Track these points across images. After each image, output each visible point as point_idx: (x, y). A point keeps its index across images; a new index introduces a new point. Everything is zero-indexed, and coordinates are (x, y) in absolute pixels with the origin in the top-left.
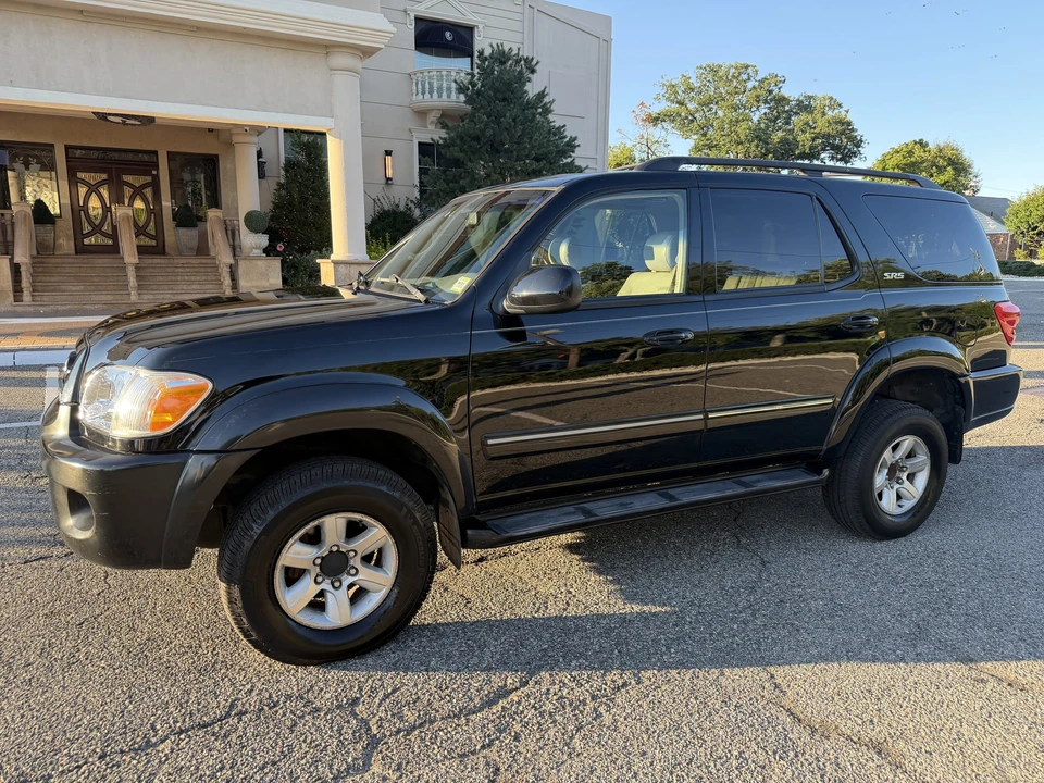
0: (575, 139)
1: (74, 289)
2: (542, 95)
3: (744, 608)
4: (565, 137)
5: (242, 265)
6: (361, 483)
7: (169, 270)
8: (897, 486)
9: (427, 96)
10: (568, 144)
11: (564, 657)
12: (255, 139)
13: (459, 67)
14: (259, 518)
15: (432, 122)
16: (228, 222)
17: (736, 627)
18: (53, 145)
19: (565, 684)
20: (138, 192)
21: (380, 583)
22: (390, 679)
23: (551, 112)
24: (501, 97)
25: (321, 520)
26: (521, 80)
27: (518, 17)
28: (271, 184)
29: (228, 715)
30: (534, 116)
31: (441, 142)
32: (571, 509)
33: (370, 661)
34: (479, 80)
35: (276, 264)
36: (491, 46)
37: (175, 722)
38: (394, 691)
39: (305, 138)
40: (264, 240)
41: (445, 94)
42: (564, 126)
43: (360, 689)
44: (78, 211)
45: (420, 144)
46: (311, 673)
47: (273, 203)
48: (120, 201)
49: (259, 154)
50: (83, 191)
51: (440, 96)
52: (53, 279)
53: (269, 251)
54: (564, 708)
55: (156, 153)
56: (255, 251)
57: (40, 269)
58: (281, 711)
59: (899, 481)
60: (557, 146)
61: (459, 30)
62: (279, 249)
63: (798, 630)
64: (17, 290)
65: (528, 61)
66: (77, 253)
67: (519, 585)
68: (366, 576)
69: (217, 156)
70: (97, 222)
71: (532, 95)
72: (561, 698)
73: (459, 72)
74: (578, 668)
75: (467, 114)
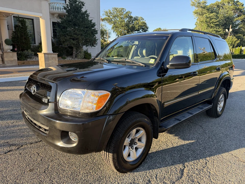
0: (95, 23)
2: (86, 11)
5: (5, 54)
9: (54, 10)
11: (186, 158)
12: (6, 18)
15: (56, 17)
19: (194, 165)
22: (152, 172)
23: (89, 16)
24: (76, 11)
26: (81, 8)
28: (11, 32)
30: (85, 17)
31: (60, 22)
33: (142, 168)
34: (69, 6)
35: (15, 54)
38: (156, 176)
39: (21, 19)
40: (11, 47)
42: (92, 20)
43: (147, 176)
45: (53, 22)
47: (12, 37)
51: (58, 10)
53: (13, 50)
54: (200, 172)
56: (8, 50)
59: (219, 104)
60: (91, 25)
62: (15, 50)
65: (82, 3)
68: (138, 144)
71: (84, 11)
72: (197, 169)
73: (63, 4)
74: (192, 160)
75: (66, 15)
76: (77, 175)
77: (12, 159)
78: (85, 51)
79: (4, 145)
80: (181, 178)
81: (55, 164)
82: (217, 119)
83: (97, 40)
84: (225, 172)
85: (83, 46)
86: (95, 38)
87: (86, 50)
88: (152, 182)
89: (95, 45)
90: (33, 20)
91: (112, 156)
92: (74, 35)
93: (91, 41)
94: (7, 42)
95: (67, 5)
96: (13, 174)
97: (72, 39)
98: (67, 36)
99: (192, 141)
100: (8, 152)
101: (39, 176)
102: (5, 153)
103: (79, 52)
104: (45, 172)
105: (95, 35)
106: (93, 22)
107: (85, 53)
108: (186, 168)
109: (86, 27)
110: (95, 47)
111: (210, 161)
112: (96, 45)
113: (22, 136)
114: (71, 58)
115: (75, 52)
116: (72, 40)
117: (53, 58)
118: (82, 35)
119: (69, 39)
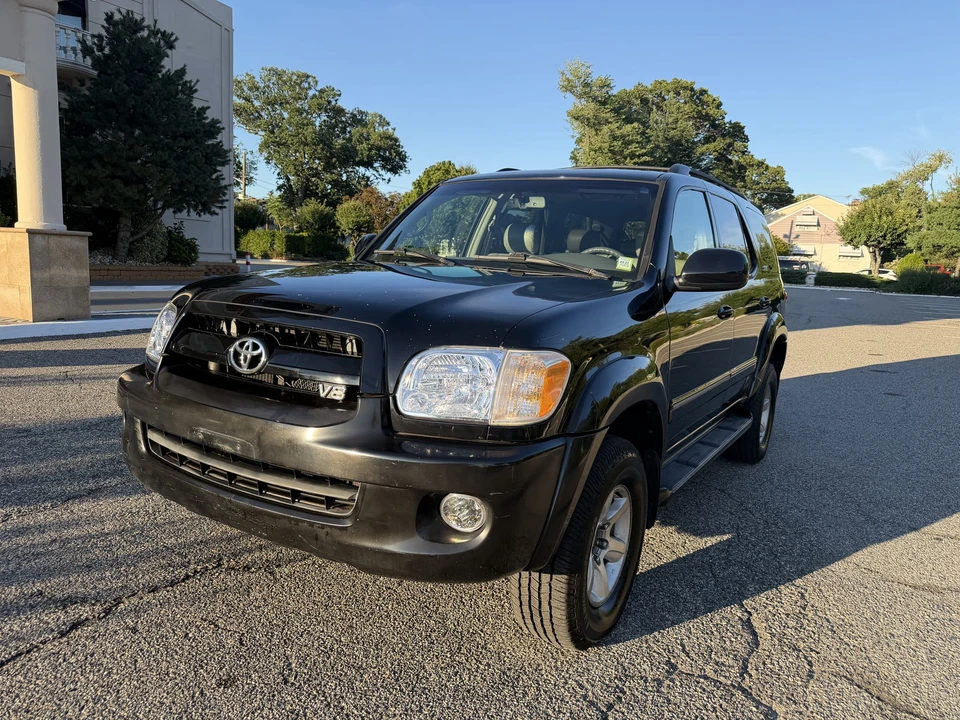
0: (218, 121)
2: (182, 72)
4: (206, 118)
10: (211, 126)
21: (621, 552)
22: (663, 638)
23: (194, 91)
24: (138, 67)
26: (162, 56)
30: (177, 94)
34: (108, 44)
36: (120, 11)
38: (683, 647)
42: (208, 108)
43: (656, 652)
60: (202, 126)
65: (166, 35)
71: (172, 72)
72: (788, 615)
73: (75, 31)
74: (759, 591)
75: (92, 79)
76: (418, 675)
77: (109, 651)
78: (170, 232)
79: (32, 607)
80: (757, 645)
81: (304, 649)
82: (758, 466)
83: (225, 187)
84: (868, 615)
85: (163, 208)
86: (218, 179)
87: (173, 226)
88: (679, 666)
89: (213, 209)
91: (564, 586)
92: (130, 163)
93: (202, 190)
95: (100, 37)
96: (158, 704)
97: (119, 177)
98: (96, 164)
99: (725, 537)
100: (71, 629)
101: (274, 696)
102: (63, 634)
103: (145, 233)
104: (286, 682)
105: (219, 168)
106: (210, 115)
107: (171, 239)
108: (755, 615)
109: (181, 136)
110: (217, 214)
111: (809, 589)
112: (221, 208)
113: (88, 567)
114: (107, 260)
115: (128, 234)
116: (118, 183)
117: (70, 251)
118: (164, 165)
119: (107, 177)
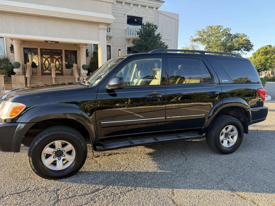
0: (167, 46)
1: (40, 83)
2: (159, 35)
3: (175, 171)
5: (81, 78)
6: (64, 133)
7: (64, 79)
8: (228, 139)
9: (130, 35)
10: (165, 47)
11: (118, 182)
12: (85, 47)
13: (139, 28)
14: (37, 140)
15: (131, 42)
16: (78, 67)
17: (170, 176)
18: (37, 49)
19: (115, 189)
20: (57, 60)
21: (71, 159)
22: (70, 184)
23: (161, 39)
24: (148, 35)
25: (54, 142)
26: (153, 31)
27: (153, 15)
28: (89, 58)
29: (25, 191)
30: (156, 40)
31: (132, 47)
32: (128, 142)
33: (67, 179)
36: (146, 22)
37: (11, 192)
38: (69, 188)
40: (87, 72)
41: (134, 35)
42: (164, 42)
43: (61, 187)
44: (43, 64)
45: (128, 48)
46: (51, 182)
47: (90, 63)
48: (53, 62)
49: (87, 50)
50: (44, 59)
51: (133, 35)
52: (35, 81)
53: (88, 74)
54: (111, 195)
55: (62, 50)
56: (84, 75)
57: (32, 79)
58: (38, 191)
59: (229, 138)
60: (162, 47)
61: (139, 19)
63: (187, 178)
64: (26, 84)
65: (155, 26)
66: (42, 75)
67: (116, 162)
68: (67, 157)
69: (77, 51)
70: (47, 67)
71: (157, 35)
80: (87, 195)
90: (110, 46)
94: (84, 67)
108: (104, 189)
